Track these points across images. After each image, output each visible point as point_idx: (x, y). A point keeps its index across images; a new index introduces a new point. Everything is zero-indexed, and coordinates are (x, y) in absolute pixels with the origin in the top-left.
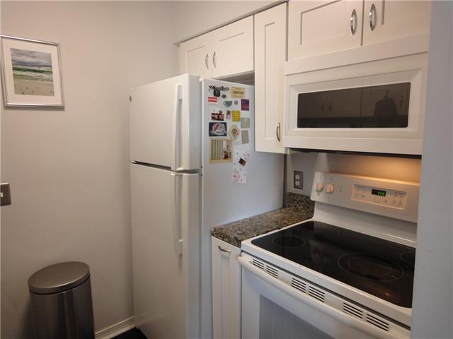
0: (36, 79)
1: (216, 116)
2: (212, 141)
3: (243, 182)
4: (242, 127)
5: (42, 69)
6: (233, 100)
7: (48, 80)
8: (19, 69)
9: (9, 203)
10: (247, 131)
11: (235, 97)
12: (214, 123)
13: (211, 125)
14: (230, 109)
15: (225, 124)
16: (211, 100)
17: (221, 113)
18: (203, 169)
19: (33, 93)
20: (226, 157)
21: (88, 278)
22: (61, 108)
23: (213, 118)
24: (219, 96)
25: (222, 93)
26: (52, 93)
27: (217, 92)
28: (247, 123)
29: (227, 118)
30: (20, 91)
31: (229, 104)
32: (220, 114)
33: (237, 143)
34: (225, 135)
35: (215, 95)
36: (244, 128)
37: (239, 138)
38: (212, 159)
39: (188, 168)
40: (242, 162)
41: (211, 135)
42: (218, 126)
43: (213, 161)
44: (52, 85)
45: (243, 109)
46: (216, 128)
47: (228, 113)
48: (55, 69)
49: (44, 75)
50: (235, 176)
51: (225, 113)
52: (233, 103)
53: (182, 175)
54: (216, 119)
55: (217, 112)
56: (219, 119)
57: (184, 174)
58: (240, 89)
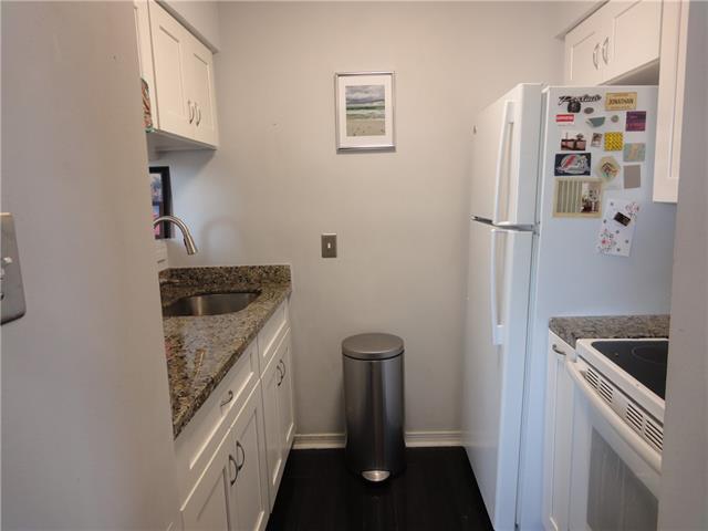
0: (367, 117)
1: (571, 144)
2: (561, 183)
3: (621, 253)
4: (625, 160)
5: (375, 104)
6: (608, 116)
7: (379, 117)
8: (352, 109)
9: (335, 256)
10: (638, 167)
11: (613, 109)
12: (565, 155)
13: (559, 158)
14: (600, 130)
15: (588, 156)
16: (560, 118)
17: (580, 138)
18: (541, 226)
19: (364, 134)
20: (587, 209)
21: (401, 354)
22: (392, 149)
23: (563, 147)
24: (578, 110)
25: (584, 106)
26: (383, 132)
27: (574, 105)
28: (638, 152)
29: (593, 145)
30: (352, 133)
31: (597, 122)
32: (579, 140)
33: (614, 188)
34: (587, 173)
35: (570, 109)
36: (633, 160)
37: (619, 178)
38: (558, 211)
39: (515, 223)
40: (621, 218)
41: (557, 173)
42: (572, 159)
43: (561, 214)
44: (384, 122)
45: (629, 128)
46: (569, 163)
47: (596, 137)
48: (388, 103)
49: (377, 112)
50: (604, 242)
51: (588, 138)
52: (608, 120)
53: (506, 233)
54: (570, 149)
55: (573, 135)
56: (575, 148)
57: (510, 231)
58: (626, 94)
